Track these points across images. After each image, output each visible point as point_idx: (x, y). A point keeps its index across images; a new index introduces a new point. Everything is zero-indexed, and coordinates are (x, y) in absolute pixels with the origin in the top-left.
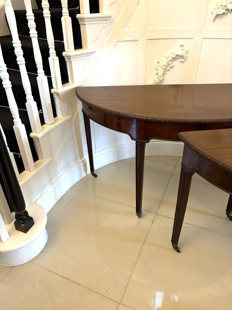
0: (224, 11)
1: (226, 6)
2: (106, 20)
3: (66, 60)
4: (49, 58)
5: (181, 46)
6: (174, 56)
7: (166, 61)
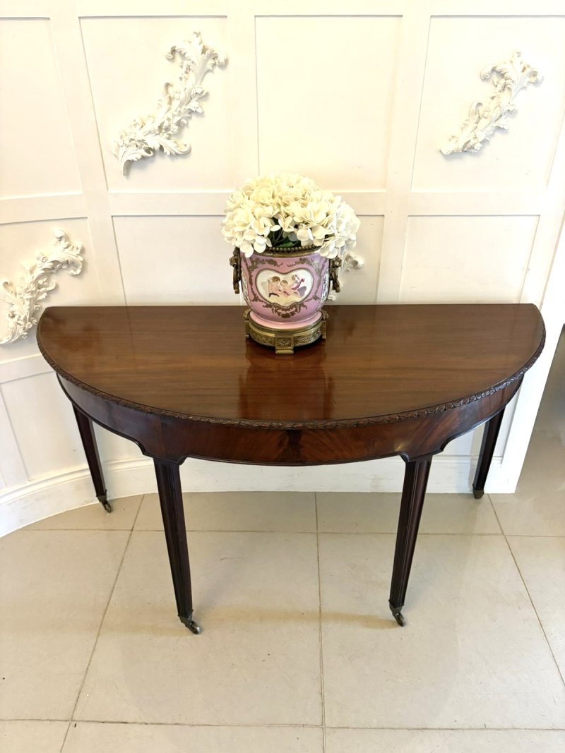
0: (143, 152)
1: (143, 141)
5: (60, 238)
6: (48, 265)
7: (29, 279)
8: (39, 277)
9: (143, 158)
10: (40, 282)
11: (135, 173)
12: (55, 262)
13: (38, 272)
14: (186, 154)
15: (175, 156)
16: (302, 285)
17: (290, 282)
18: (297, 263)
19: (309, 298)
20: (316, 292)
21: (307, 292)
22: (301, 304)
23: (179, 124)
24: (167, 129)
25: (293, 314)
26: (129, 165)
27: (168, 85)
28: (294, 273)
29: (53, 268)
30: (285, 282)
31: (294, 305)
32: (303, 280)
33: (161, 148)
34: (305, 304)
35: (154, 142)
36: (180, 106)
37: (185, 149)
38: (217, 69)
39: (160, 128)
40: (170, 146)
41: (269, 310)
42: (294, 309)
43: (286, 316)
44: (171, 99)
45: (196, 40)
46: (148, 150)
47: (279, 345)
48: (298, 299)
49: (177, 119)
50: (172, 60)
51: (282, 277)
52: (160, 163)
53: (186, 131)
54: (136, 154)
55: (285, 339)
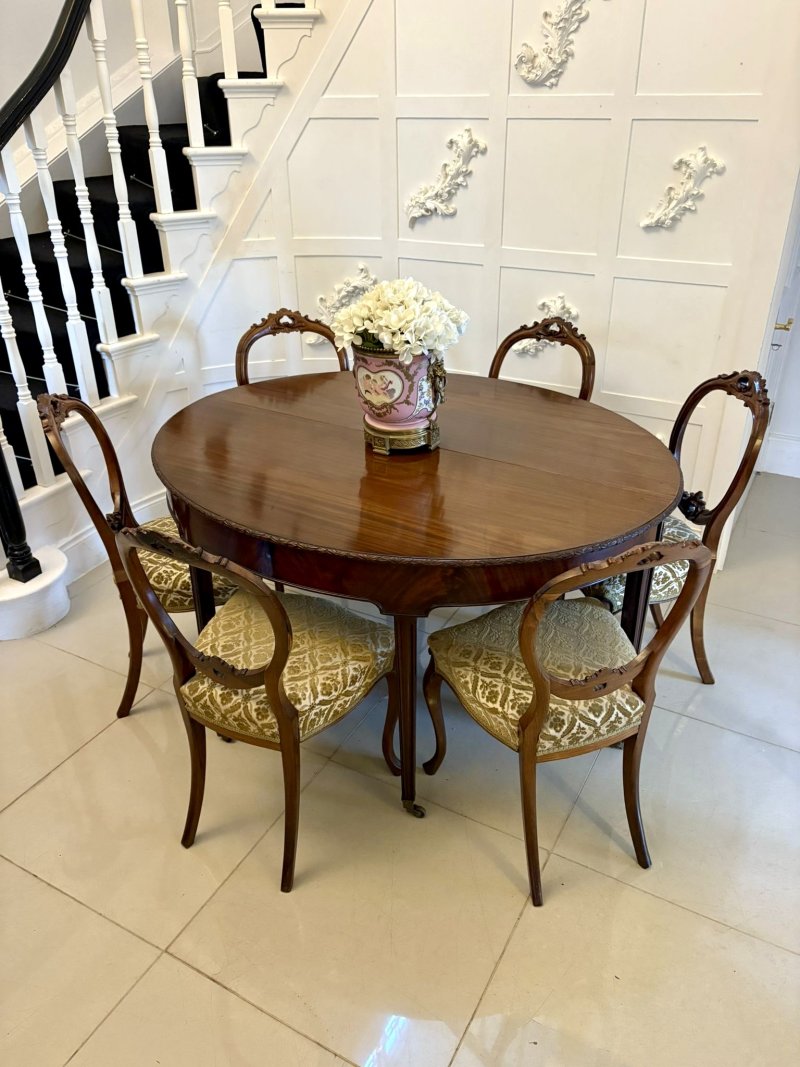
0: (423, 212)
1: (424, 203)
2: (207, 222)
3: (129, 292)
4: (92, 290)
5: (362, 270)
6: (350, 289)
7: (336, 297)
8: (344, 297)
9: (423, 216)
10: (344, 301)
11: (418, 227)
12: (356, 288)
13: (344, 293)
14: (453, 215)
15: (445, 216)
16: (390, 387)
17: (379, 382)
18: (384, 364)
19: (398, 401)
20: (408, 397)
21: (396, 395)
22: (391, 406)
23: (449, 192)
24: (441, 196)
25: (385, 414)
26: (414, 221)
27: (445, 165)
28: (382, 374)
29: (353, 292)
30: (375, 381)
31: (385, 405)
32: (391, 382)
33: (436, 209)
34: (396, 406)
35: (430, 205)
36: (451, 180)
37: (452, 211)
38: (479, 156)
39: (436, 195)
40: (442, 207)
41: (366, 406)
42: (385, 410)
43: (379, 415)
44: (447, 175)
45: (466, 135)
46: (427, 210)
47: (376, 444)
48: (388, 400)
49: (448, 189)
50: (451, 148)
51: (372, 376)
52: (436, 221)
53: (454, 198)
54: (417, 213)
55: (380, 439)
